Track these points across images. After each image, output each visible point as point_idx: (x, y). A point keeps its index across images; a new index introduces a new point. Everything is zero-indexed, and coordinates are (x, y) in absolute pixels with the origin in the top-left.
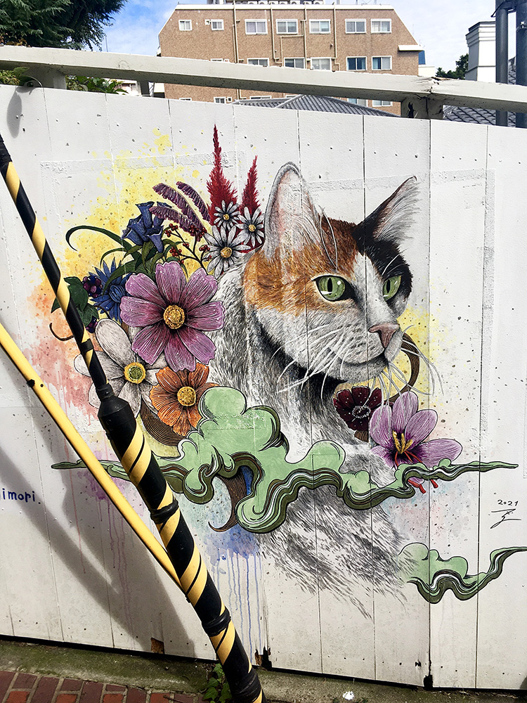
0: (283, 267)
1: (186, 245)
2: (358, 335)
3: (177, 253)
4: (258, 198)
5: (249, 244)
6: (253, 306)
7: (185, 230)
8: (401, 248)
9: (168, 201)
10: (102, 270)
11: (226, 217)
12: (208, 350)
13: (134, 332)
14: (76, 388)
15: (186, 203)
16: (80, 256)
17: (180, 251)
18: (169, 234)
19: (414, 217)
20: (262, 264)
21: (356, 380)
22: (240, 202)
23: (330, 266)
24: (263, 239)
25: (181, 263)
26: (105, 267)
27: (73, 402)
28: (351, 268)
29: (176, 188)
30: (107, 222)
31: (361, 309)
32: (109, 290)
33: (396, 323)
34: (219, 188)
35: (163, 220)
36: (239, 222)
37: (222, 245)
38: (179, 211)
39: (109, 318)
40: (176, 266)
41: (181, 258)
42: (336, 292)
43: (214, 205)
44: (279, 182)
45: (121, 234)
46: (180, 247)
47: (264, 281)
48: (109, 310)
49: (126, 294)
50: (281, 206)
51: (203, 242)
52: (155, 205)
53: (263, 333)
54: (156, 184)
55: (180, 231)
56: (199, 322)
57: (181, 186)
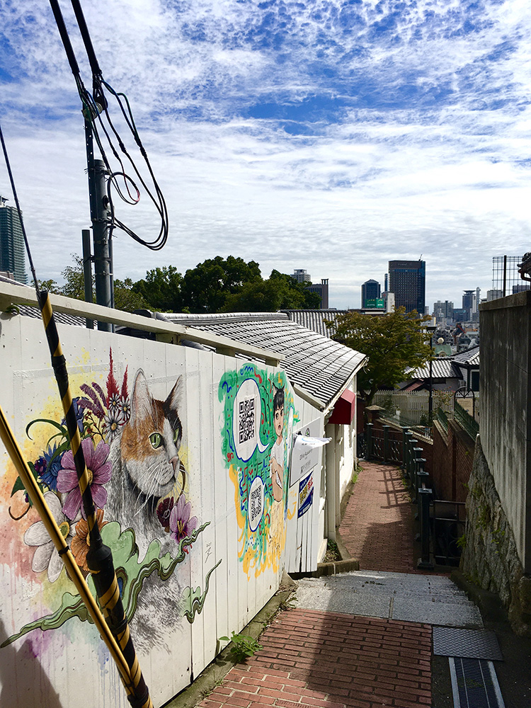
0: (138, 432)
1: (95, 425)
2: (166, 466)
3: (90, 431)
4: (128, 390)
5: (124, 420)
6: (125, 461)
7: (95, 415)
8: (178, 413)
9: (87, 396)
10: (48, 452)
11: (114, 403)
12: (104, 498)
13: (64, 497)
14: (24, 561)
15: (96, 396)
16: (34, 444)
17: (92, 429)
18: (87, 418)
19: (182, 395)
20: (130, 432)
21: (165, 495)
22: (120, 393)
23: (155, 428)
24: (130, 415)
25: (92, 439)
26: (50, 450)
27: (22, 574)
28: (162, 427)
29: (91, 386)
30: (53, 414)
31: (166, 451)
32: (51, 468)
33: (178, 455)
34: (111, 385)
35: (84, 409)
36: (120, 406)
37: (112, 422)
38: (92, 401)
39: (50, 490)
40: (89, 440)
41: (93, 434)
42: (158, 443)
43: (109, 396)
44: (136, 380)
45: (60, 423)
46: (92, 426)
47: (130, 443)
48: (50, 484)
49: (62, 468)
50: (137, 395)
51: (103, 422)
52: (81, 399)
53: (129, 477)
54: (81, 384)
55: (93, 415)
56: (100, 478)
57: (94, 385)
